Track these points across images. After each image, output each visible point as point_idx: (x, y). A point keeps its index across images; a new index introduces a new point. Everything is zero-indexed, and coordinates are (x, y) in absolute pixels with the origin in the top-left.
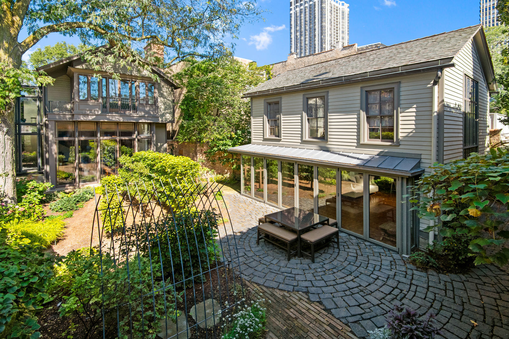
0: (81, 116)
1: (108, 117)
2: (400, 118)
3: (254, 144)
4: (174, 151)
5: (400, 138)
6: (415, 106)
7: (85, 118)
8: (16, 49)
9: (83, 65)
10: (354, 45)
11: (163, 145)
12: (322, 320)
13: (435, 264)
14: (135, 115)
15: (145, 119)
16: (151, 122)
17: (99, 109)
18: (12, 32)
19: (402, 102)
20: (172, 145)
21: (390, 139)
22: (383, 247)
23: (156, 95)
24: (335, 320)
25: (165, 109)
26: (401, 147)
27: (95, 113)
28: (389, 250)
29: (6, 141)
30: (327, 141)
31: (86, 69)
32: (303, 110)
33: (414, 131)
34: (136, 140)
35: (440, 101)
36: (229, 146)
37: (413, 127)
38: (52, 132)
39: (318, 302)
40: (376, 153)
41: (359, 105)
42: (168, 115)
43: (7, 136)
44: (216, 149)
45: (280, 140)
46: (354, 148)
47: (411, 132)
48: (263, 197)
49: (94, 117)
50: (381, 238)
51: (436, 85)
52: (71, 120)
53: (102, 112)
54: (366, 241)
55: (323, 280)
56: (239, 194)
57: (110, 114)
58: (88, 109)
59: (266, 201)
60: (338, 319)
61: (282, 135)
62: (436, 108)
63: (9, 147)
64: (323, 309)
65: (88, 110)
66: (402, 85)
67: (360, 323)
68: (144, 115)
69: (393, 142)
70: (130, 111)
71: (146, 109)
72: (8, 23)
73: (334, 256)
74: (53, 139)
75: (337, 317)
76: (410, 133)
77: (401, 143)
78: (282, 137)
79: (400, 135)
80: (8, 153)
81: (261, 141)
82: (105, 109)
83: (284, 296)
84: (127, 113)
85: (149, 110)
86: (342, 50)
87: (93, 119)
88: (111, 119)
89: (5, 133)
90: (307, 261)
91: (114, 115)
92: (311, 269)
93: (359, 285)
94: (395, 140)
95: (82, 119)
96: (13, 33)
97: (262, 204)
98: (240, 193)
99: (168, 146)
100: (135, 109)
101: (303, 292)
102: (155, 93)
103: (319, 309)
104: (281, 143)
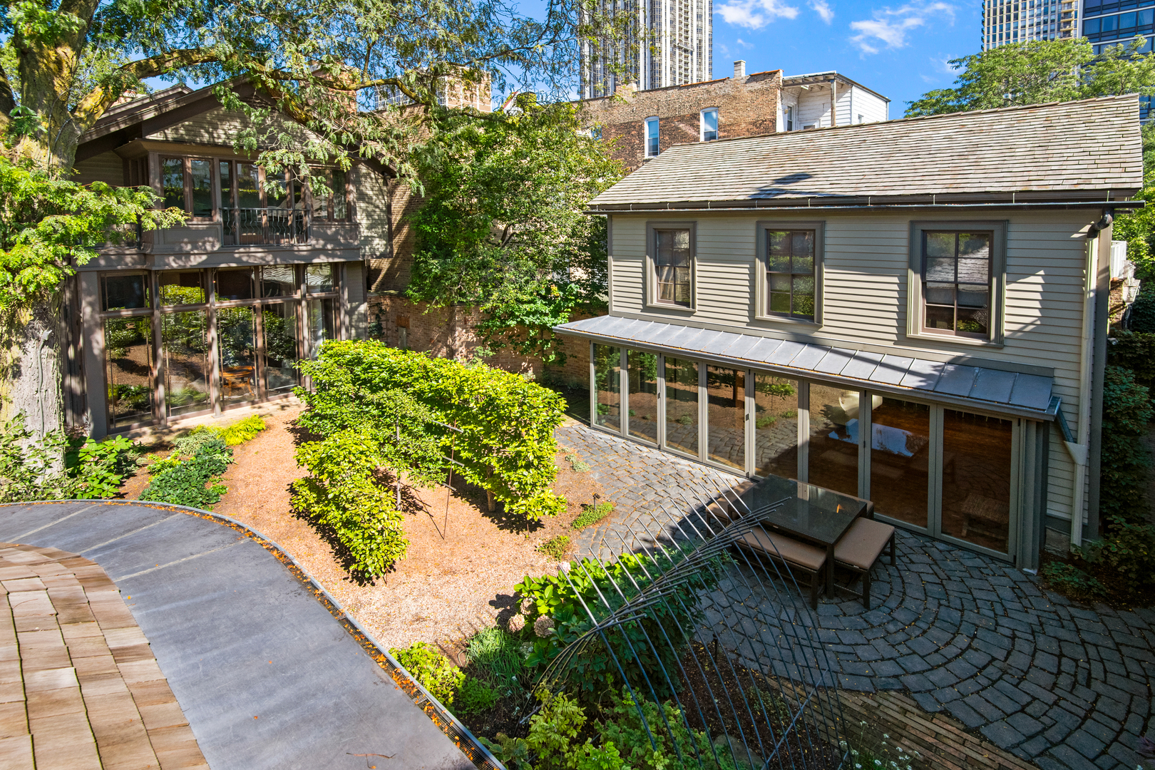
0: (171, 258)
1: (237, 255)
2: (1007, 294)
3: (618, 315)
4: (383, 318)
5: (1006, 334)
6: (1042, 272)
7: (181, 263)
8: (68, 130)
9: (168, 132)
10: (775, 73)
11: (358, 306)
12: (979, 758)
13: (1102, 590)
14: (305, 248)
15: (328, 256)
16: (342, 260)
17: (216, 236)
18: (58, 89)
19: (1010, 261)
20: (379, 305)
21: (983, 332)
22: (979, 554)
23: (351, 197)
24: (1004, 754)
25: (370, 228)
26: (1006, 350)
27: (205, 249)
28: (993, 559)
29: (44, 361)
30: (819, 324)
31: (176, 141)
32: (757, 256)
33: (1039, 323)
34: (304, 303)
35: (1100, 269)
36: (546, 315)
37: (1037, 313)
38: (89, 299)
39: (941, 712)
40: (947, 359)
41: (905, 258)
42: (377, 241)
43: (47, 350)
44: (512, 323)
45: (691, 314)
46: (891, 344)
47: (1032, 324)
48: (655, 437)
49: (204, 257)
50: (964, 532)
51: (1095, 237)
52: (139, 267)
53: (225, 244)
54: (934, 539)
55: (914, 653)
56: (585, 428)
57: (242, 250)
58: (186, 240)
59: (665, 446)
60: (1006, 750)
61: (697, 302)
62: (1093, 284)
63: (51, 375)
64: (964, 731)
65: (186, 243)
66: (1012, 228)
67: (1052, 756)
68: (325, 245)
69: (988, 338)
70: (292, 237)
71: (329, 232)
72: (48, 68)
73: (898, 587)
74: (92, 316)
75: (1004, 746)
76: (1027, 325)
77: (1007, 343)
78: (697, 308)
79: (1006, 326)
80: (50, 390)
81: (638, 312)
82: (230, 238)
83: (865, 706)
84: (284, 242)
85: (337, 233)
86: (748, 81)
87: (199, 264)
88: (245, 259)
89: (42, 343)
90: (852, 607)
91: (252, 249)
92: (873, 627)
93: (990, 658)
94: (993, 336)
95: (174, 265)
96: (60, 91)
97: (656, 454)
98: (589, 425)
99: (370, 307)
100: (303, 234)
101: (895, 691)
102: (350, 192)
103: (957, 732)
104: (692, 318)
